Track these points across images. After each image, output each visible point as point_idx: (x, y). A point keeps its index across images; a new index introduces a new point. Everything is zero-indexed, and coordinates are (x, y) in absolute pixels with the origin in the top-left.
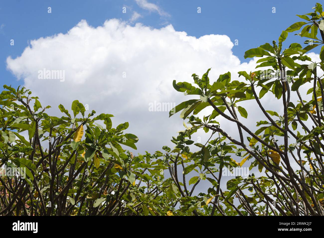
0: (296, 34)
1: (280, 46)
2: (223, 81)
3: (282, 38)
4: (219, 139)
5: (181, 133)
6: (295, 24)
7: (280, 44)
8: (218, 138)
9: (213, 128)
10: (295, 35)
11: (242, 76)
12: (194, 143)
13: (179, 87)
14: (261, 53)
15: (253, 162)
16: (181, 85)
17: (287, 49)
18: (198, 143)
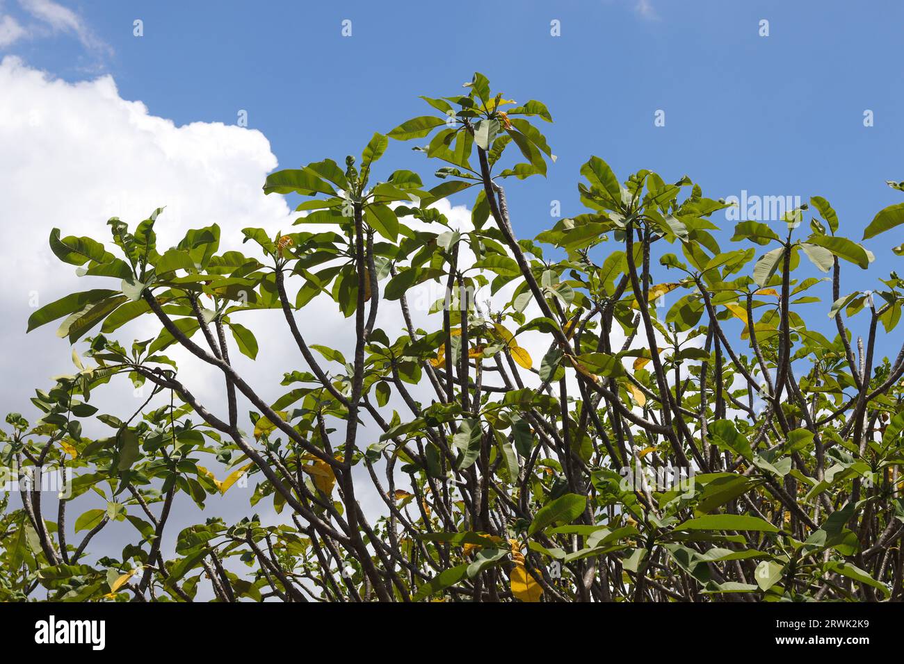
0: (416, 148)
1: (363, 174)
2: (195, 247)
3: (370, 152)
4: (169, 409)
5: (62, 381)
6: (416, 121)
7: (365, 168)
8: (168, 406)
9: (158, 376)
10: (413, 149)
11: (251, 241)
12: (98, 414)
13: (67, 249)
14: (312, 184)
15: (260, 484)
16: (75, 244)
17: (382, 183)
18: (108, 416)
